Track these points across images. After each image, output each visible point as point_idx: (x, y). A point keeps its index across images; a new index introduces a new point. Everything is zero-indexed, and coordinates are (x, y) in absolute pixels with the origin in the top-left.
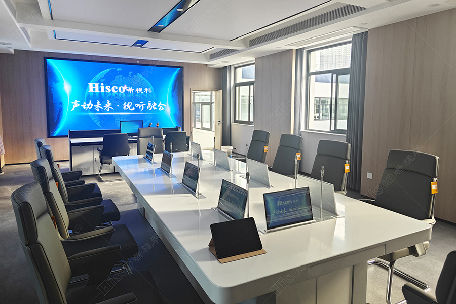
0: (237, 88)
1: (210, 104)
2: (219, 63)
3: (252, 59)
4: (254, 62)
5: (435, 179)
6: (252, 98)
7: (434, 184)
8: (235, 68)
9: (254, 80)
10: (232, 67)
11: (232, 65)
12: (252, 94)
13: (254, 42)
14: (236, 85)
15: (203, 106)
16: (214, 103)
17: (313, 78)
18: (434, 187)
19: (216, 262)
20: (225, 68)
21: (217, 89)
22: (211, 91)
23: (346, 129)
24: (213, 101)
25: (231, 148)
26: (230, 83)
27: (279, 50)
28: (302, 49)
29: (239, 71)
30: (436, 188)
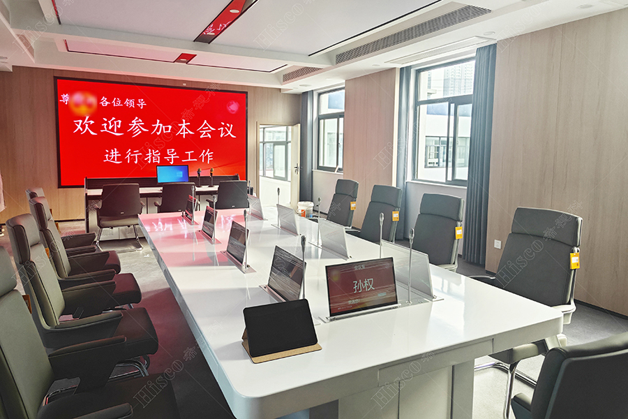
0: (322, 121)
1: (286, 143)
2: (296, 86)
3: (341, 82)
4: (344, 86)
5: (576, 249)
6: (341, 137)
7: (575, 256)
8: (319, 94)
9: (343, 110)
10: (314, 92)
11: (315, 90)
12: (341, 131)
13: (342, 57)
14: (319, 118)
15: (276, 147)
16: (290, 142)
17: (423, 108)
18: (575, 260)
19: (249, 361)
20: (305, 93)
21: (294, 124)
22: (287, 126)
23: (466, 179)
24: (289, 139)
25: (312, 204)
26: (312, 116)
27: (377, 70)
28: (409, 68)
29: (324, 98)
30: (578, 262)
